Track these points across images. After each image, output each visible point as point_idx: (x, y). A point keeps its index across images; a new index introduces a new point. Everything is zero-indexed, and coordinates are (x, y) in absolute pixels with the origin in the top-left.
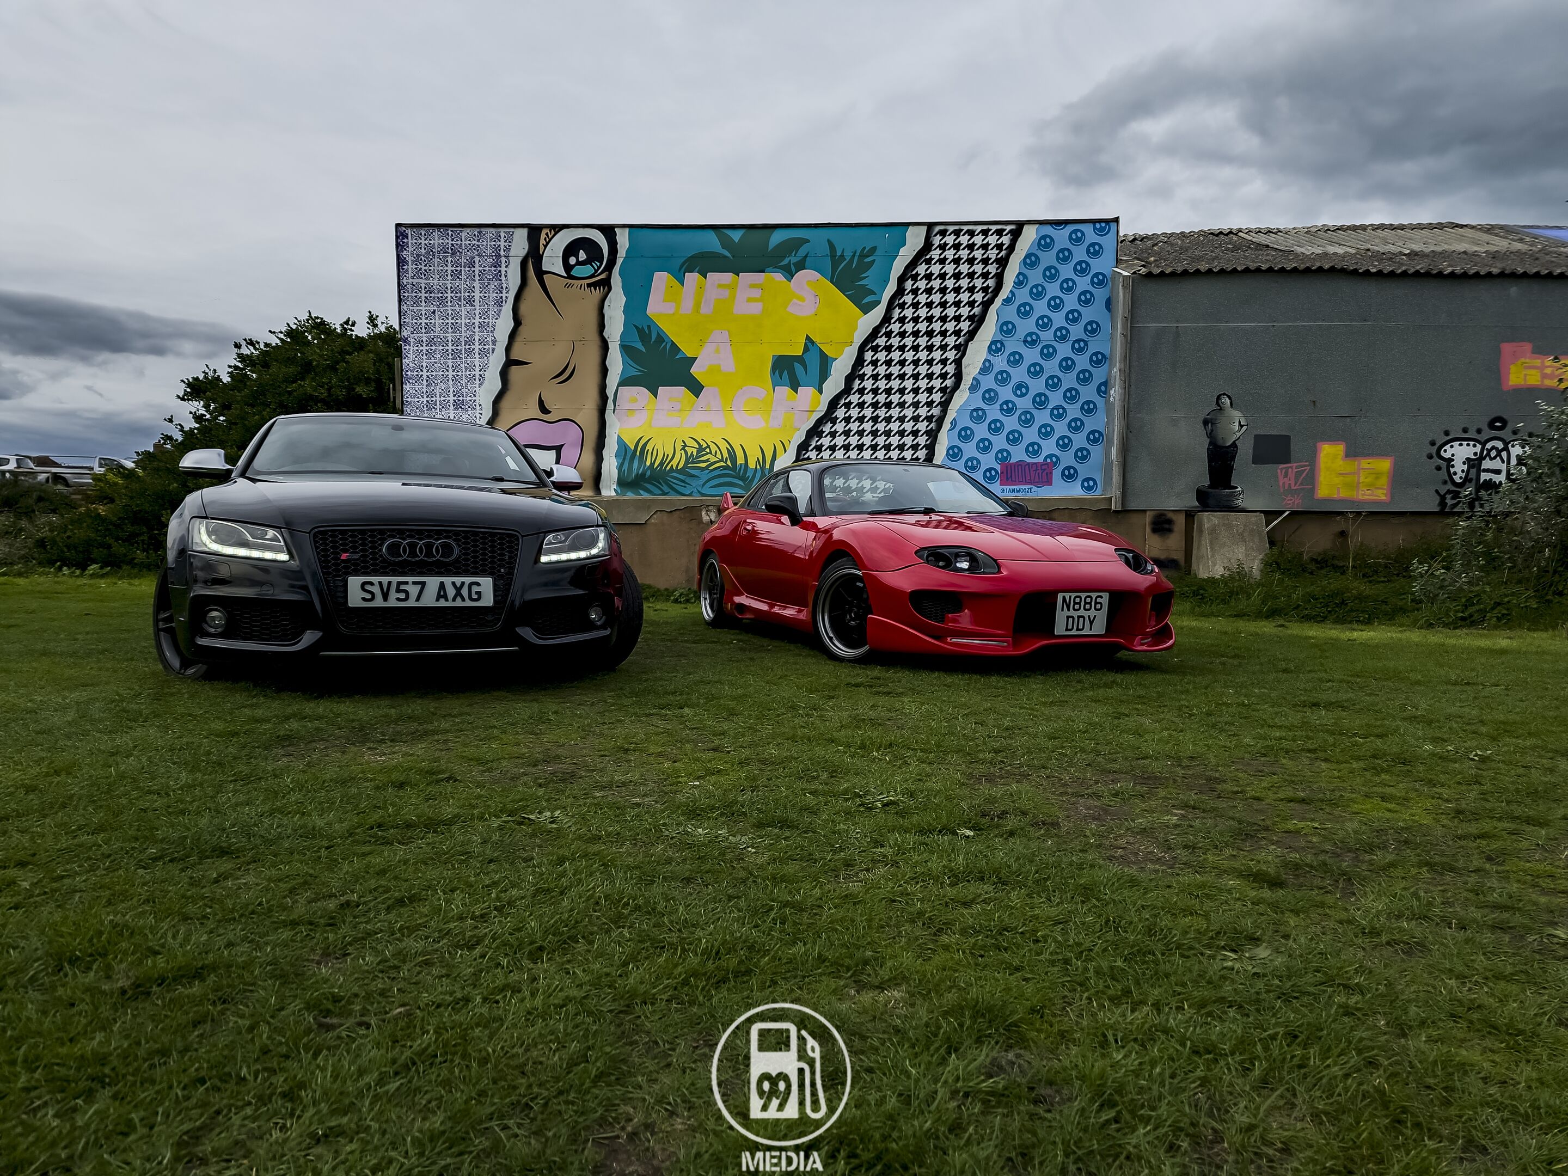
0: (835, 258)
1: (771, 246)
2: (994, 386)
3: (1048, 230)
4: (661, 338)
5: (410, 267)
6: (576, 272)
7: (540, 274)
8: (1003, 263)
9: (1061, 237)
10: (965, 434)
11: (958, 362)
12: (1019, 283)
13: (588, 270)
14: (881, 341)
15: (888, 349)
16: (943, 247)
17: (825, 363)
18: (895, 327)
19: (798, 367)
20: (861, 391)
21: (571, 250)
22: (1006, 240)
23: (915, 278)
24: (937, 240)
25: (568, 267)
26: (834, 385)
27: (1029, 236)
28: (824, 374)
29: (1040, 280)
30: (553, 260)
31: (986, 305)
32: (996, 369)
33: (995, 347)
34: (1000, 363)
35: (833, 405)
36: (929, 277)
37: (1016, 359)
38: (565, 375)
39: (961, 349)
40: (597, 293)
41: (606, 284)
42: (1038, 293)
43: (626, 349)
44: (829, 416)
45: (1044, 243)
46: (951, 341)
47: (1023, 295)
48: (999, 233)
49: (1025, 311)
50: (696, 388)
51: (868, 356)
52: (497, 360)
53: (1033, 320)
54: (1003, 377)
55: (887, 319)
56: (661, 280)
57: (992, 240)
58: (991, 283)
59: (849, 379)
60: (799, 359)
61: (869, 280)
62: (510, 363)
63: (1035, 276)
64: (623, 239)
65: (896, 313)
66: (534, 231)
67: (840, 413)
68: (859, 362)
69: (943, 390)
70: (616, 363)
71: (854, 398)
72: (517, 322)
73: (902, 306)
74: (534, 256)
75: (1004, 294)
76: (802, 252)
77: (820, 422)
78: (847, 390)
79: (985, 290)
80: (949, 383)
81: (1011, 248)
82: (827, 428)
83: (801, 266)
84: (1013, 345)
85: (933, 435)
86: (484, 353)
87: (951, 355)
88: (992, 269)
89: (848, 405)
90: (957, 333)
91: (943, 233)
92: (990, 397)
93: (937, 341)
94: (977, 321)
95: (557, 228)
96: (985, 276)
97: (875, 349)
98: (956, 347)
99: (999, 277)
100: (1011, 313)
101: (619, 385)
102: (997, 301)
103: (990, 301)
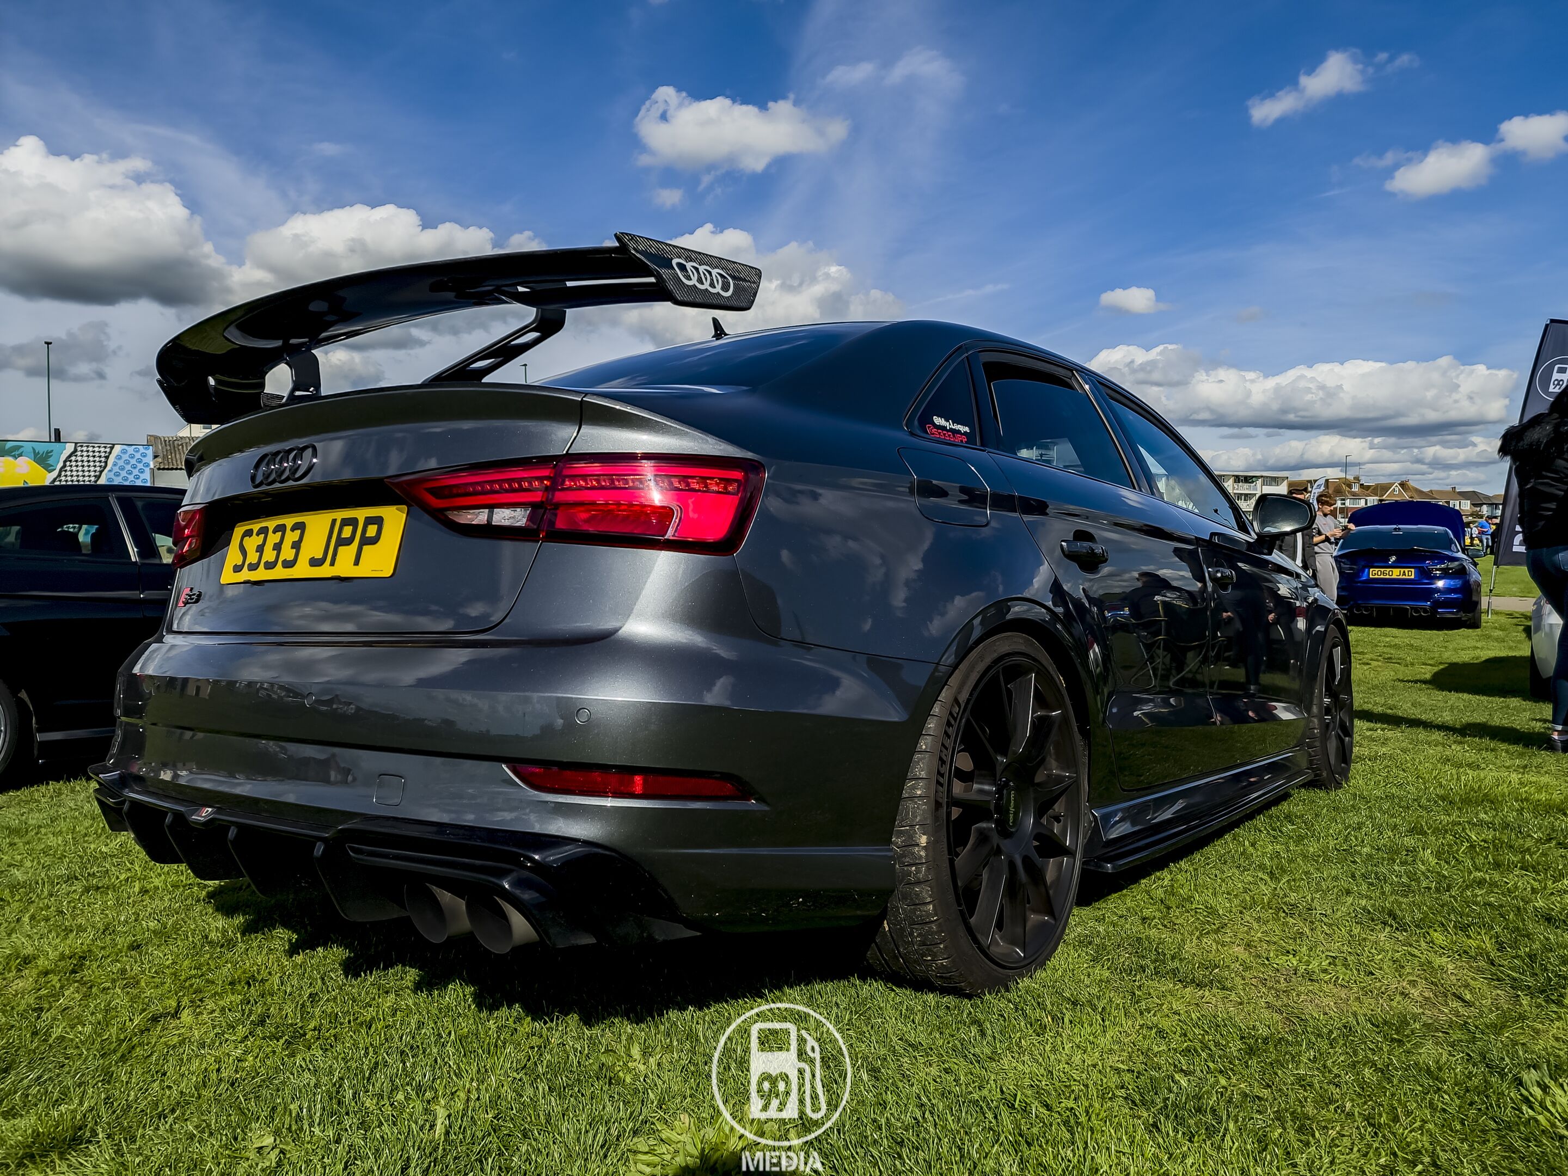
0: (35, 453)
3: (125, 447)
8: (107, 457)
9: (131, 450)
12: (115, 465)
16: (81, 451)
22: (108, 450)
23: (70, 461)
24: (78, 449)
27: (117, 449)
29: (123, 464)
31: (101, 472)
36: (76, 461)
42: (122, 469)
45: (124, 451)
47: (116, 469)
48: (105, 447)
49: (117, 474)
53: (121, 478)
55: (58, 475)
57: (102, 449)
58: (103, 464)
61: (50, 461)
63: (121, 463)
73: (65, 471)
75: (108, 468)
76: (20, 450)
79: (100, 466)
81: (110, 453)
83: (20, 455)
88: (103, 459)
91: (81, 446)
96: (100, 462)
99: (106, 463)
100: (112, 475)
102: (106, 471)
103: (103, 471)
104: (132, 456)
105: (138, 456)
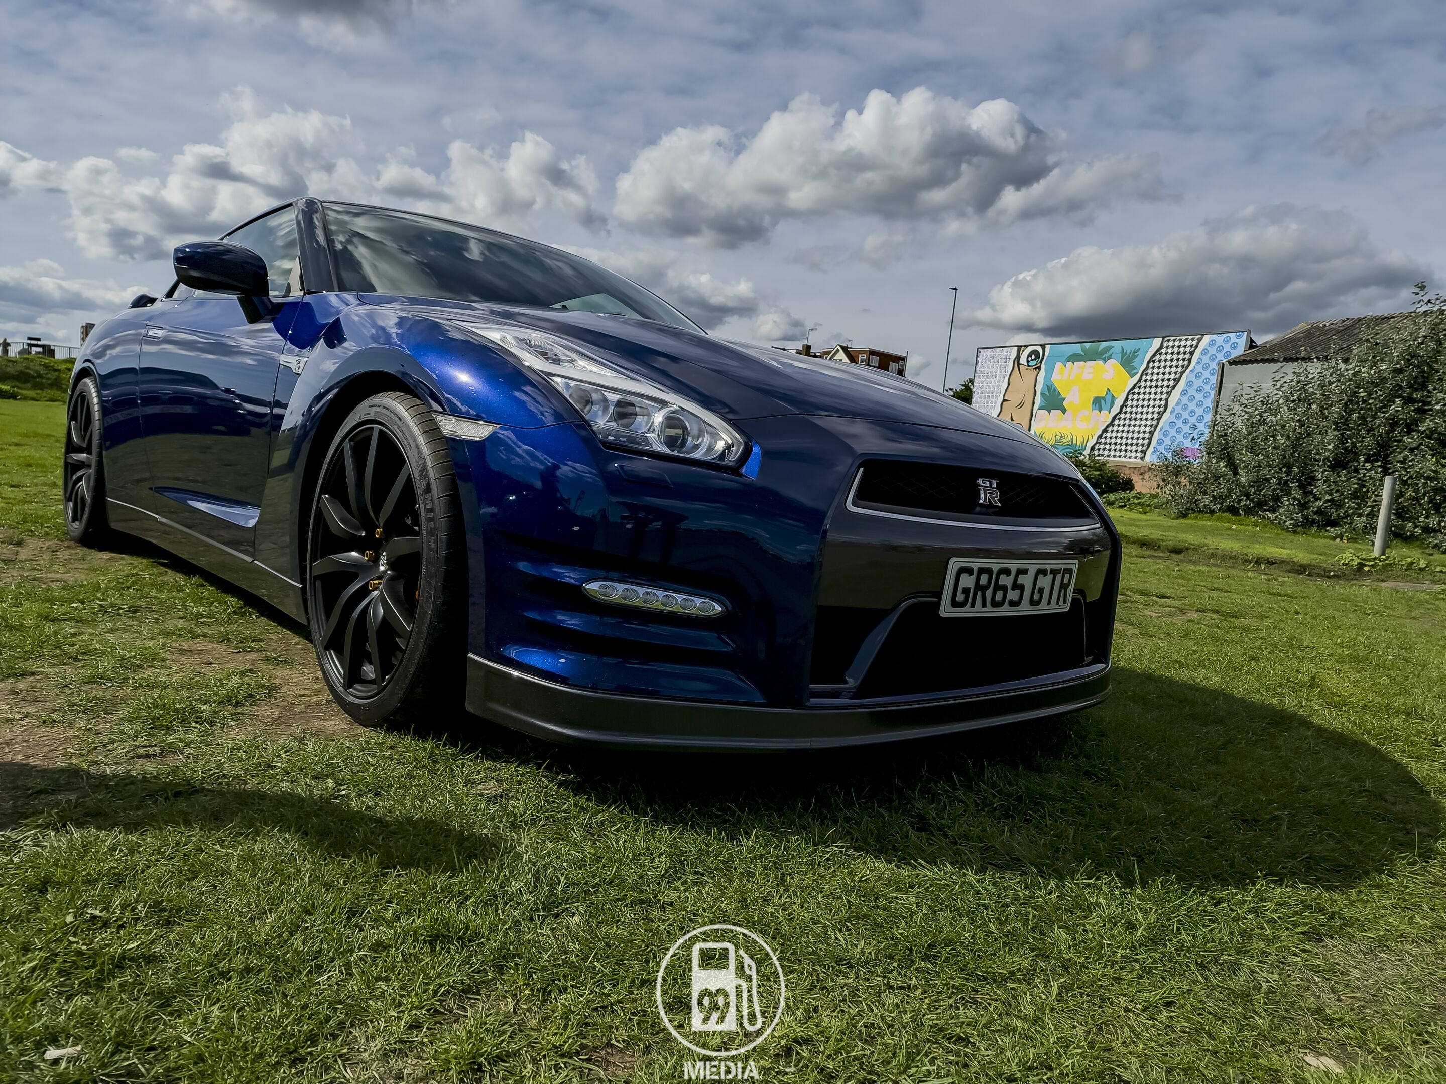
0: (1123, 354)
1: (1100, 349)
2: (1181, 411)
3: (1215, 337)
4: (1055, 390)
5: (979, 364)
6: (1031, 363)
7: (1019, 364)
8: (1192, 353)
9: (1220, 340)
10: (1166, 434)
11: (1167, 400)
12: (1198, 363)
13: (1034, 363)
14: (1136, 390)
15: (1139, 394)
16: (1167, 347)
17: (1113, 399)
18: (1143, 384)
19: (1102, 401)
20: (1125, 413)
21: (1030, 355)
22: (1195, 343)
23: (1154, 362)
24: (1165, 344)
25: (1028, 362)
26: (1116, 409)
27: (1206, 340)
28: (1112, 406)
30: (1023, 360)
31: (1182, 373)
32: (1183, 403)
33: (1184, 393)
34: (1185, 400)
35: (1114, 419)
36: (1160, 361)
37: (1192, 398)
38: (1020, 405)
39: (1169, 394)
40: (1036, 372)
41: (1039, 368)
42: (1206, 368)
43: (1042, 394)
44: (1111, 424)
45: (1212, 343)
46: (1165, 390)
47: (1199, 369)
48: (1193, 339)
49: (1198, 376)
50: (1064, 411)
51: (1130, 397)
52: (1001, 399)
54: (1185, 407)
55: (1140, 381)
56: (1059, 365)
57: (1189, 343)
58: (1186, 363)
59: (1122, 408)
60: (1103, 398)
61: (1135, 363)
62: (1004, 400)
63: (1206, 359)
64: (1048, 348)
65: (1144, 378)
66: (1019, 347)
67: (1116, 422)
68: (1127, 399)
69: (1159, 413)
70: (1038, 400)
71: (1122, 416)
72: (1009, 384)
73: (1146, 375)
74: (1018, 358)
75: (1191, 368)
76: (1110, 352)
77: (1108, 426)
78: (1120, 413)
79: (1183, 366)
80: (1162, 409)
81: (1197, 346)
82: (1110, 429)
83: (1110, 358)
84: (1192, 392)
85: (1152, 433)
86: (997, 397)
87: (1164, 396)
88: (1187, 356)
89: (1119, 419)
90: (1168, 387)
91: (1168, 341)
92: (1178, 416)
93: (1159, 390)
94: (1177, 381)
95: (1027, 346)
96: (1184, 360)
97: (1133, 394)
98: (1167, 393)
99: (1190, 360)
100: (1192, 377)
101: (1039, 409)
102: (1188, 371)
103: (1184, 372)
104: (1220, 349)
105: (1227, 348)
